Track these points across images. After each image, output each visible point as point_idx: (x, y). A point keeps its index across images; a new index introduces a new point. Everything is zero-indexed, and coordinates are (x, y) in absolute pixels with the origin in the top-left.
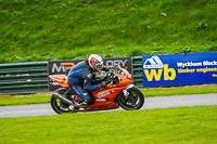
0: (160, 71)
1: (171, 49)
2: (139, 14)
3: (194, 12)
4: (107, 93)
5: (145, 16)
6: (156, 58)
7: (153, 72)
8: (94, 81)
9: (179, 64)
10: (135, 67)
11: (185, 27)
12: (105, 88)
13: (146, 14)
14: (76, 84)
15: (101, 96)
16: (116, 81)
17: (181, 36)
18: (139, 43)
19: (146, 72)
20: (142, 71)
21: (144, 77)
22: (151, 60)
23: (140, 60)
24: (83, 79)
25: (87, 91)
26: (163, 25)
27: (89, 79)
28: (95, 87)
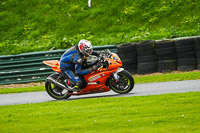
4: (98, 76)
8: (85, 65)
12: (96, 72)
16: (106, 64)
24: (74, 64)
25: (78, 75)
27: (79, 64)
28: (86, 71)
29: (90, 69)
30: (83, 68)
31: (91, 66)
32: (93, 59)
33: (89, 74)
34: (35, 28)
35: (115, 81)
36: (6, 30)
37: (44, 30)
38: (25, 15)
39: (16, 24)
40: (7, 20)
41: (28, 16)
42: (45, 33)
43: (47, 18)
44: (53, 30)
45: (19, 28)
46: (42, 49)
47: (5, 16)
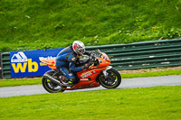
0: (25, 65)
1: (34, 46)
2: (7, 17)
3: (53, 15)
4: (89, 73)
5: (12, 19)
6: (22, 53)
7: (19, 65)
8: (78, 63)
9: (41, 59)
10: (4, 61)
11: (45, 28)
12: (88, 69)
13: (13, 17)
14: (62, 66)
15: (85, 76)
16: (97, 63)
17: (43, 35)
18: (7, 41)
19: (13, 65)
20: (10, 65)
21: (12, 70)
22: (17, 55)
23: (8, 55)
24: (69, 62)
25: (72, 72)
26: (27, 26)
27: (73, 62)
28: (79, 68)
29: (83, 67)
30: (77, 66)
31: (83, 64)
32: (85, 58)
33: (82, 71)
34: (146, 20)
35: (104, 77)
36: (119, 21)
37: (154, 21)
38: (137, 8)
39: (128, 16)
40: (120, 12)
41: (139, 9)
42: (155, 24)
43: (157, 11)
44: (162, 22)
45: (131, 20)
46: (152, 39)
47: (119, 9)
